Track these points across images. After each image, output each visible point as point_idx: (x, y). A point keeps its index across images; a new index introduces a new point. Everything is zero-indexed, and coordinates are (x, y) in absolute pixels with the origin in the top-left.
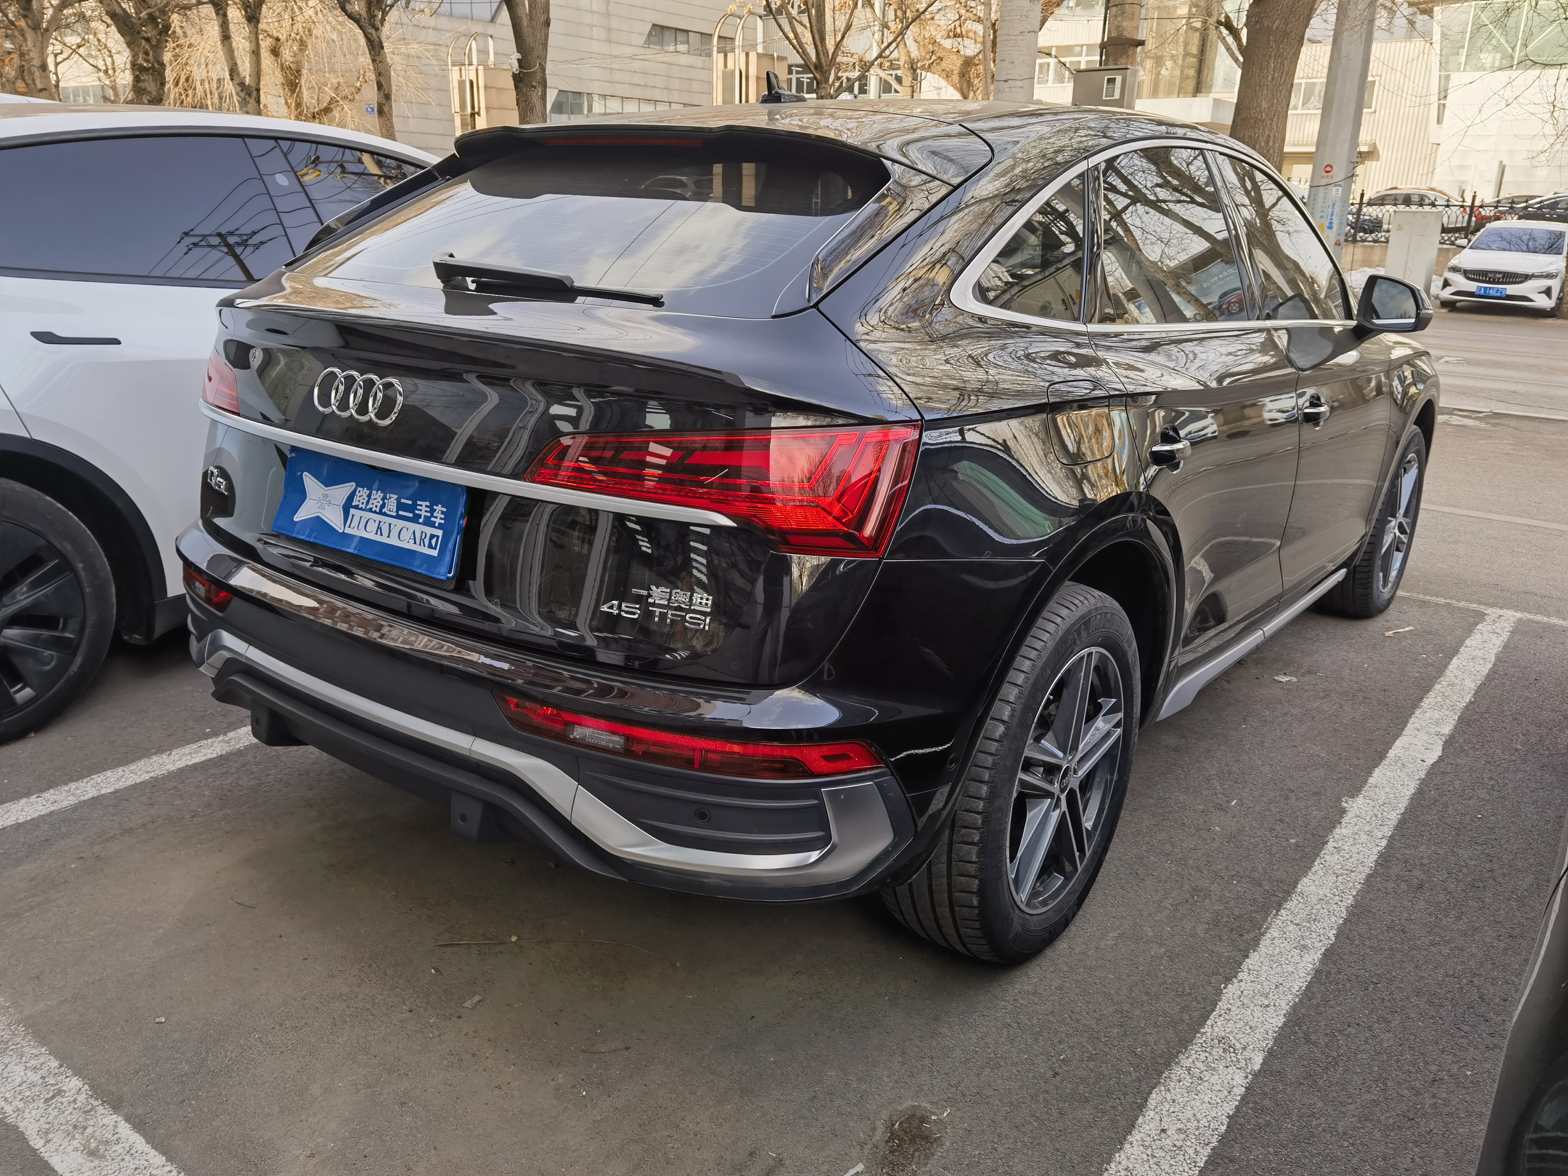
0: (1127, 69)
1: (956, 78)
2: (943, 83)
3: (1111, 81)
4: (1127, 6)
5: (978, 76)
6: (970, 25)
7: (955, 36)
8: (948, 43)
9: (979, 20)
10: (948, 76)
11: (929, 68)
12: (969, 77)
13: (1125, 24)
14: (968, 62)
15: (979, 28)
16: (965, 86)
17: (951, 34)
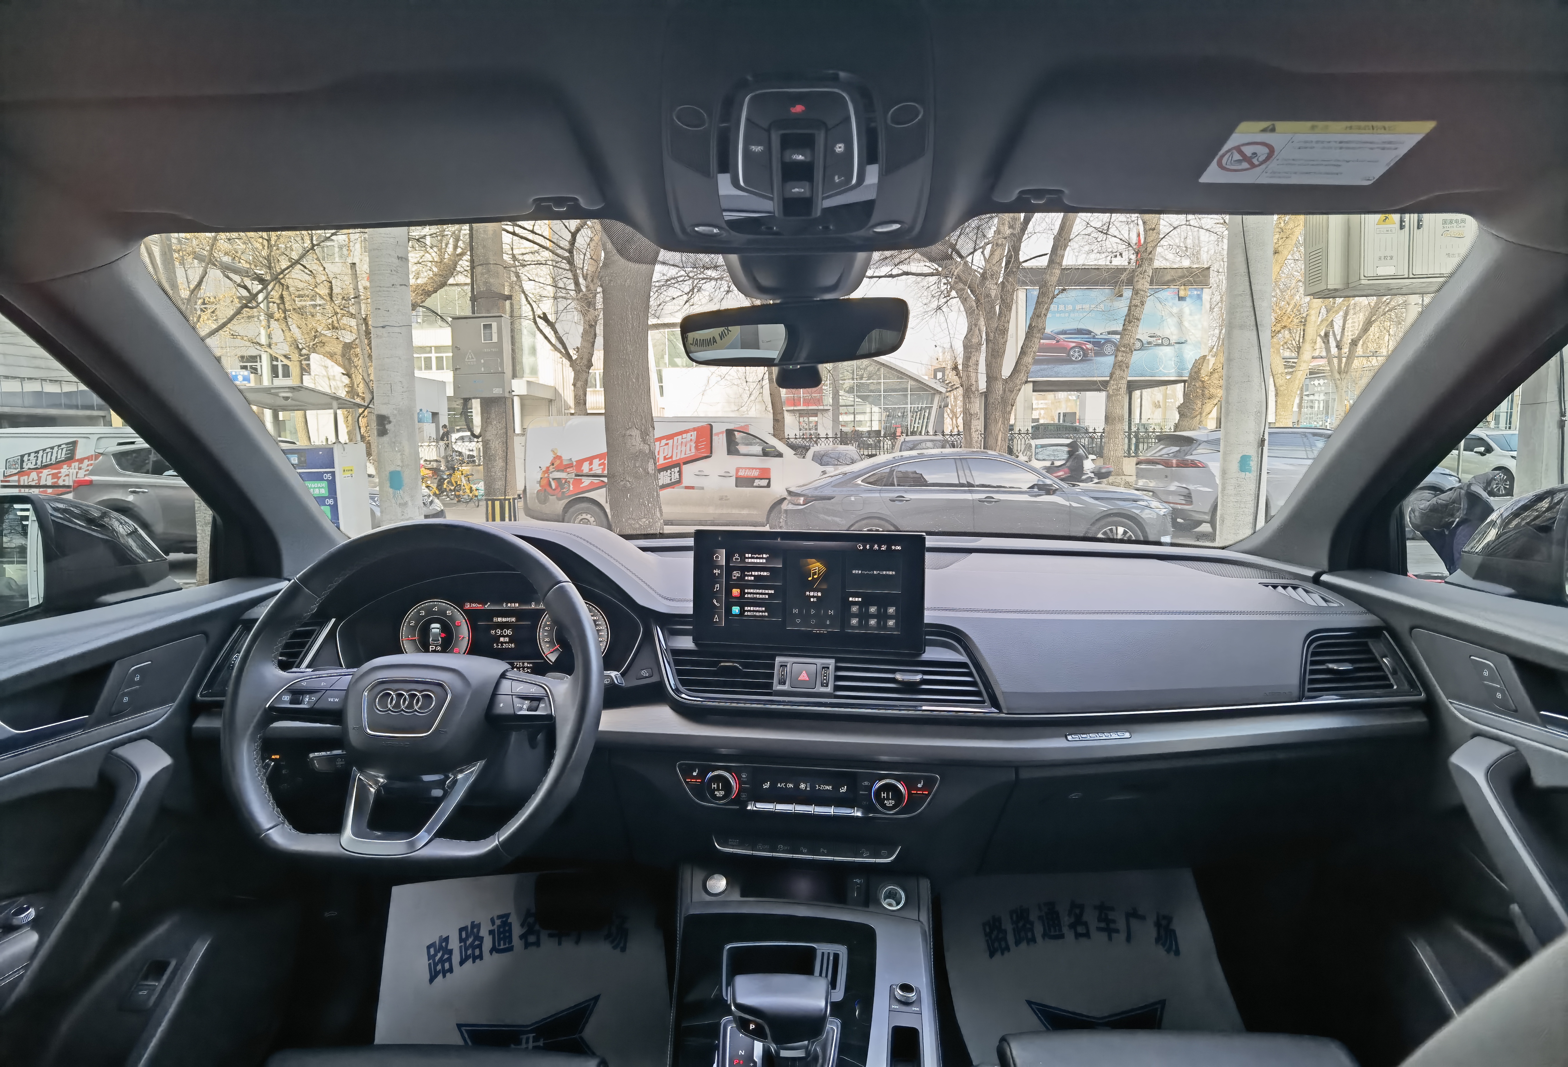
0: (501, 316)
1: (340, 359)
2: (329, 363)
3: (488, 327)
4: (492, 266)
5: (357, 355)
6: (345, 321)
7: (333, 328)
8: (329, 333)
9: (352, 316)
10: (331, 356)
11: (314, 349)
12: (349, 356)
13: (492, 280)
14: (348, 347)
15: (353, 322)
16: (346, 362)
17: (330, 327)
